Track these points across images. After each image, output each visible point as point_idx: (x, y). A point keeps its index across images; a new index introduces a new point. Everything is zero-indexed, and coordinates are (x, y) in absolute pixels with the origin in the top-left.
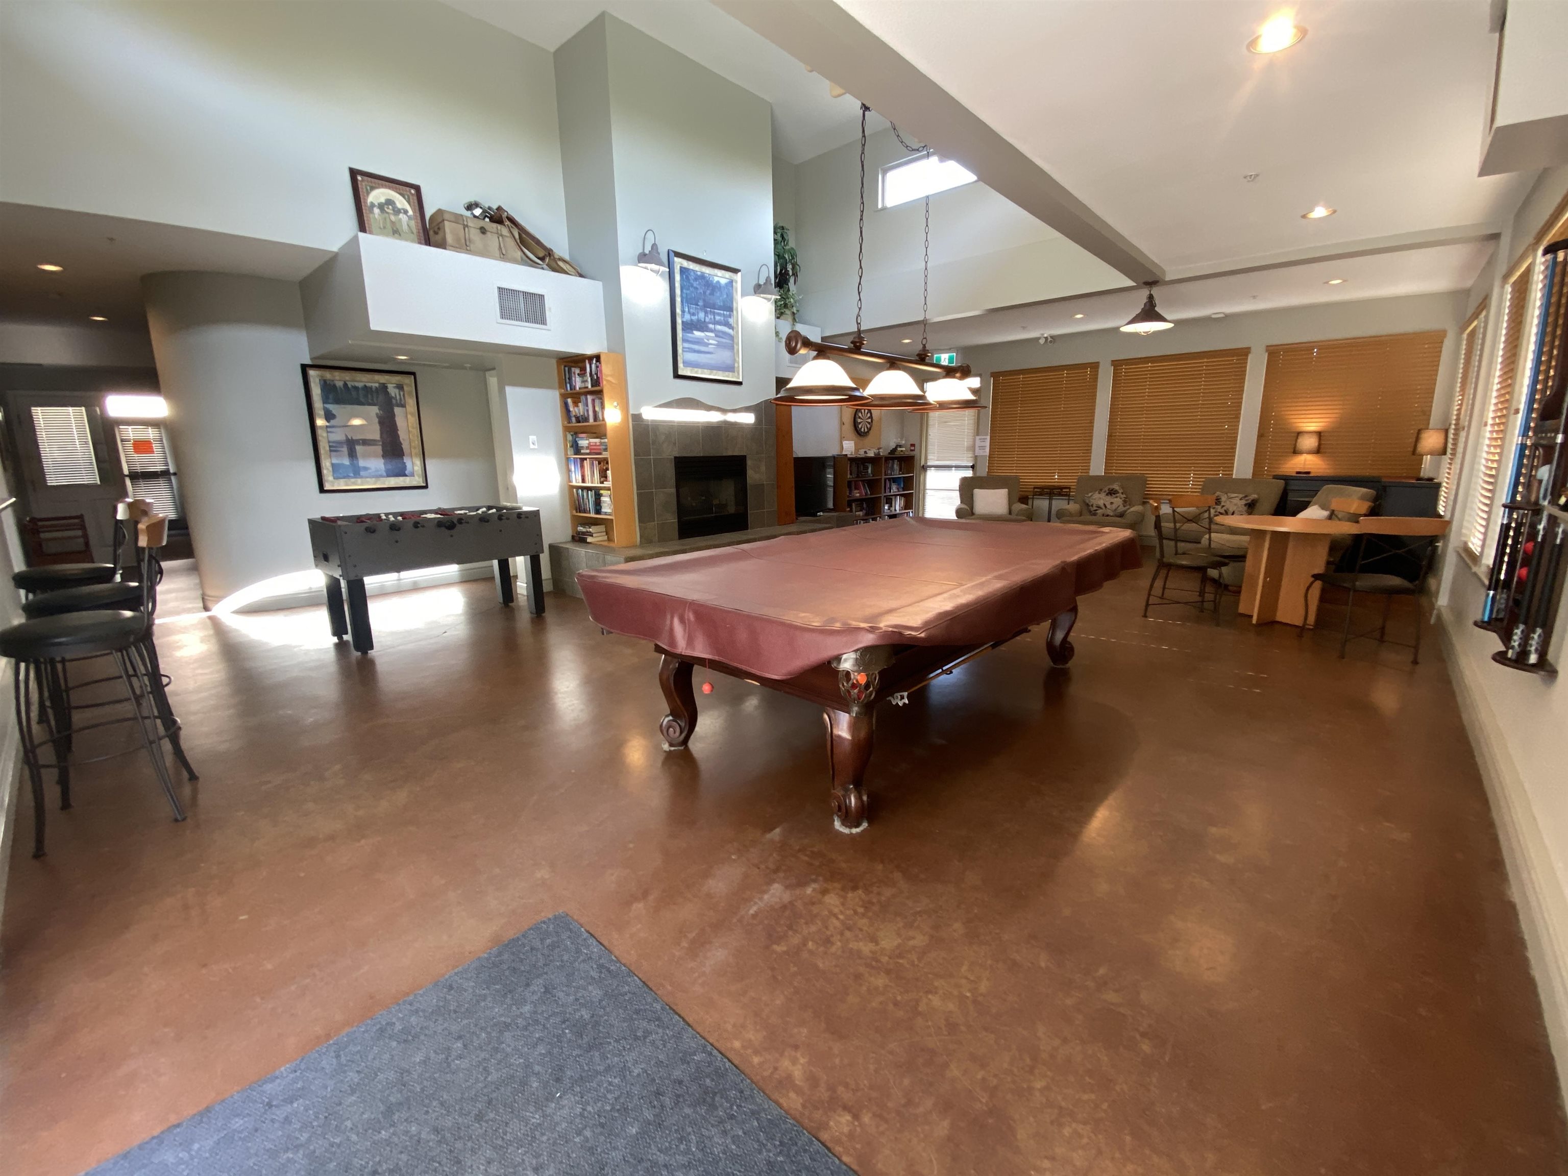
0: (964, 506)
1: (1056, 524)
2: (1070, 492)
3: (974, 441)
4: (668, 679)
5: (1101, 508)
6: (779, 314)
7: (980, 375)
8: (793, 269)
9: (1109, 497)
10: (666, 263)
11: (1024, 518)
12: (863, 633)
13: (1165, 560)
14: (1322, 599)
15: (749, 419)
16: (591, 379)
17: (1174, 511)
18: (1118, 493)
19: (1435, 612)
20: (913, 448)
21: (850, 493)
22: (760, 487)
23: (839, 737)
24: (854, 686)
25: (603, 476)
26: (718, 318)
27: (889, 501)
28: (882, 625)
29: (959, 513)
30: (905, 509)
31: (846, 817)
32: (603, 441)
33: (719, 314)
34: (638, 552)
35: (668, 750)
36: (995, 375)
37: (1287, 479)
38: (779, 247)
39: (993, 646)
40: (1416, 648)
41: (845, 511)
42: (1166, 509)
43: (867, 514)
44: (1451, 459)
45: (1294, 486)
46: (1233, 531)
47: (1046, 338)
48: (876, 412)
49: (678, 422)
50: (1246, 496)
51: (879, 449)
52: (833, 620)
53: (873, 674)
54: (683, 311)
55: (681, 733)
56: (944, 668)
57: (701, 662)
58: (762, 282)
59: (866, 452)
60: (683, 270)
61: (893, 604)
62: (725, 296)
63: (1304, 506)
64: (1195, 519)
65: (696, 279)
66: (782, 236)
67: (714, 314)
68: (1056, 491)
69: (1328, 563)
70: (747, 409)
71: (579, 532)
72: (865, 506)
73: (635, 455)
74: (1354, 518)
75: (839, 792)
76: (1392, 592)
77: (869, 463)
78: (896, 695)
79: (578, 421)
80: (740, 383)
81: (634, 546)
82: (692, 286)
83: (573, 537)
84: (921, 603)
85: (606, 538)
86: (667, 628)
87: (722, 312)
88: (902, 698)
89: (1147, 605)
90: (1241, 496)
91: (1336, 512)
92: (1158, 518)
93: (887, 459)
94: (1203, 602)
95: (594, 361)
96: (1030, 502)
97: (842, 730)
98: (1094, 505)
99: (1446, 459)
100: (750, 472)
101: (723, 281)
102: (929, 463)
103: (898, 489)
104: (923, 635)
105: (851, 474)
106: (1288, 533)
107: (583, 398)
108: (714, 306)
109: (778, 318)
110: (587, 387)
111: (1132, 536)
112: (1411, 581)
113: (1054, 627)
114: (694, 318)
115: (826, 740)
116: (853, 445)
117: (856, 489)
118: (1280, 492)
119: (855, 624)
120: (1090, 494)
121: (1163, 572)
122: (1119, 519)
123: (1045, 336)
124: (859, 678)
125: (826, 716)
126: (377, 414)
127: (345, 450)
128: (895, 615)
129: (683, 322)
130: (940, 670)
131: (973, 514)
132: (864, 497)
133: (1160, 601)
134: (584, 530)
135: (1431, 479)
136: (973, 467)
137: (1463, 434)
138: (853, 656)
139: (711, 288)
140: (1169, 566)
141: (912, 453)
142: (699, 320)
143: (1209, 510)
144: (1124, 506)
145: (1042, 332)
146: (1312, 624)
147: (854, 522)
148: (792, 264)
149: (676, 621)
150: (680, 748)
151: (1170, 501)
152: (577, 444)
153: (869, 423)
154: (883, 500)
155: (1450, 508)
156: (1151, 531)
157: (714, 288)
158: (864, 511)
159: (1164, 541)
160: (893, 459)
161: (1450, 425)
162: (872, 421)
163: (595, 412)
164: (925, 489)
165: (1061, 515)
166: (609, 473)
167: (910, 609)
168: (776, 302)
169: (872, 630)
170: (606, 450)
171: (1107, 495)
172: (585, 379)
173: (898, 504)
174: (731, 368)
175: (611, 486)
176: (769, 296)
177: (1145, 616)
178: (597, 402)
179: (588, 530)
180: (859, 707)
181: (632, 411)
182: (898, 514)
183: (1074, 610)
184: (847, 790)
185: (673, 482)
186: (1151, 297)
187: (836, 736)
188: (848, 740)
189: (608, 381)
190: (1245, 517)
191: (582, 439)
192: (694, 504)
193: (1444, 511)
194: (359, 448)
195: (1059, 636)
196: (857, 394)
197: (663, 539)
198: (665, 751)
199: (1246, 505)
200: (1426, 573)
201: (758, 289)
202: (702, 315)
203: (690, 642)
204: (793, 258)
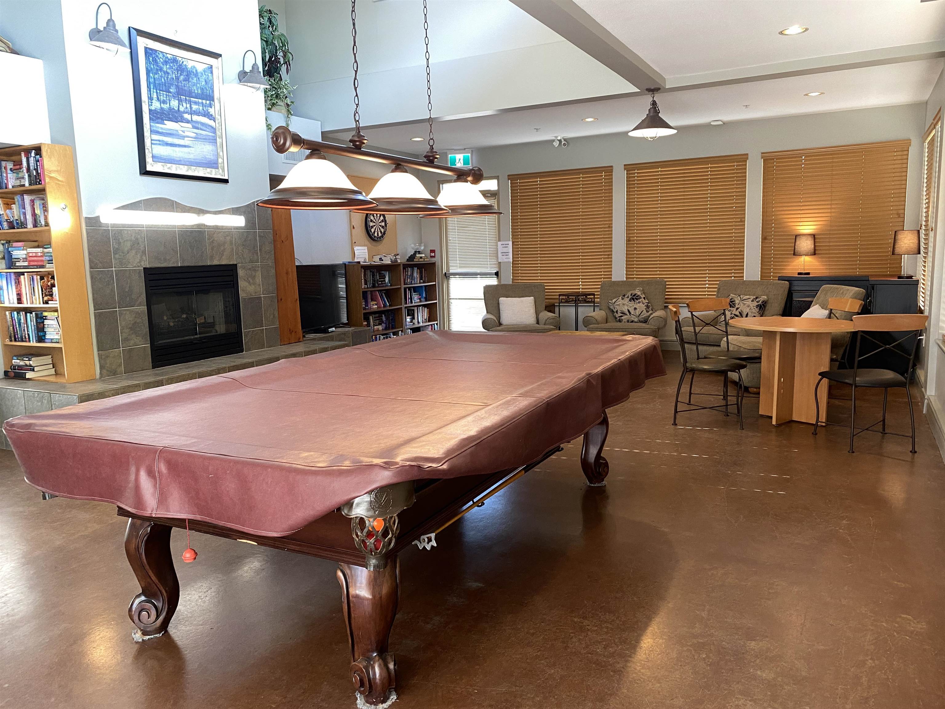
0: (490, 316)
1: (584, 333)
2: (594, 298)
3: (497, 246)
4: (138, 548)
5: (626, 314)
6: (271, 106)
7: (497, 178)
8: (285, 56)
9: (633, 302)
10: (127, 42)
11: (554, 327)
12: (377, 470)
13: (688, 365)
14: (831, 395)
15: (239, 221)
16: (29, 176)
17: (692, 315)
18: (640, 298)
19: (926, 401)
20: (433, 254)
21: (367, 305)
22: (255, 301)
23: (357, 597)
24: (370, 535)
25: (48, 292)
26: (195, 107)
27: (411, 313)
28: (398, 459)
29: (485, 323)
30: (429, 321)
31: (370, 692)
32: (46, 250)
33: (196, 103)
34: (98, 387)
35: (140, 640)
36: (512, 177)
37: (790, 280)
38: (267, 31)
39: (526, 470)
40: (913, 437)
41: (361, 325)
42: (685, 313)
43: (386, 329)
44: (925, 257)
45: (797, 287)
46: (748, 333)
47: (560, 141)
48: (389, 217)
49: (148, 226)
50: (757, 298)
51: (395, 255)
52: (342, 458)
53: (391, 518)
54: (150, 98)
55: (158, 617)
56: (475, 500)
57: (181, 523)
58: (248, 69)
59: (381, 259)
60: (148, 51)
61: (413, 433)
62: (203, 83)
63: (807, 306)
64: (714, 322)
65: (166, 62)
66: (270, 20)
67: (190, 102)
68: (581, 298)
69: (832, 360)
70: (236, 211)
71: (15, 366)
72: (384, 318)
73: (91, 267)
74: (849, 316)
75: (360, 664)
76: (887, 385)
77: (386, 270)
78: (422, 537)
79: (11, 226)
80: (226, 181)
81: (92, 380)
82: (161, 69)
83: (6, 373)
84: (443, 430)
85: (53, 371)
86: (131, 485)
87: (200, 101)
88: (430, 540)
89: (676, 412)
90: (752, 297)
91: (833, 311)
92: (678, 322)
93: (405, 266)
94: (727, 405)
95: (33, 154)
96: (557, 309)
97: (360, 587)
98: (619, 312)
99: (921, 257)
100: (242, 284)
101: (200, 68)
102: (451, 271)
103: (420, 299)
104: (445, 467)
105: (366, 284)
106: (795, 333)
107: (17, 198)
108: (190, 94)
109: (269, 109)
110: (24, 185)
111: (654, 343)
112: (902, 374)
113: (587, 442)
114: (165, 106)
115: (342, 602)
116: (366, 251)
117: (372, 300)
118: (786, 292)
119: (366, 460)
120: (614, 301)
121: (688, 376)
122: (644, 325)
123: (559, 138)
124: (375, 523)
125: (340, 574)
128: (414, 445)
129: (150, 110)
130: (471, 503)
131: (500, 324)
132: (383, 309)
133: (686, 407)
134: (22, 363)
135: (911, 277)
136: (497, 274)
137: (932, 234)
138: (367, 498)
139: (185, 73)
140: (693, 371)
141: (433, 260)
142: (171, 109)
143: (724, 314)
144: (648, 312)
145: (556, 135)
146: (824, 421)
147: (373, 338)
148: (283, 51)
149: (143, 475)
150: (157, 635)
151: (688, 305)
152: (10, 255)
153: (383, 227)
154: (405, 312)
155: (927, 303)
156: (672, 336)
157: (189, 74)
158: (384, 325)
159: (686, 346)
160: (412, 266)
161: (921, 226)
162: (386, 225)
163: (34, 215)
164: (449, 299)
165: (588, 323)
166: (55, 290)
167: (431, 437)
168: (265, 92)
169: (387, 466)
170: (50, 261)
171: (630, 300)
172: (20, 175)
173: (421, 316)
174: (214, 165)
175: (58, 306)
176: (257, 85)
177: (675, 424)
178: (38, 203)
179: (27, 363)
180: (376, 559)
181: (85, 214)
182: (422, 327)
183: (605, 422)
184: (369, 659)
185: (143, 298)
186: (654, 103)
187: (353, 597)
188: (368, 599)
189: (51, 178)
190: (758, 318)
191: (18, 248)
192: (172, 324)
193: (924, 306)
195: (593, 451)
196: (360, 197)
197: (130, 370)
198: (137, 643)
199: (757, 306)
200: (914, 365)
201: (243, 76)
202: (174, 103)
203: (162, 500)
204: (284, 45)
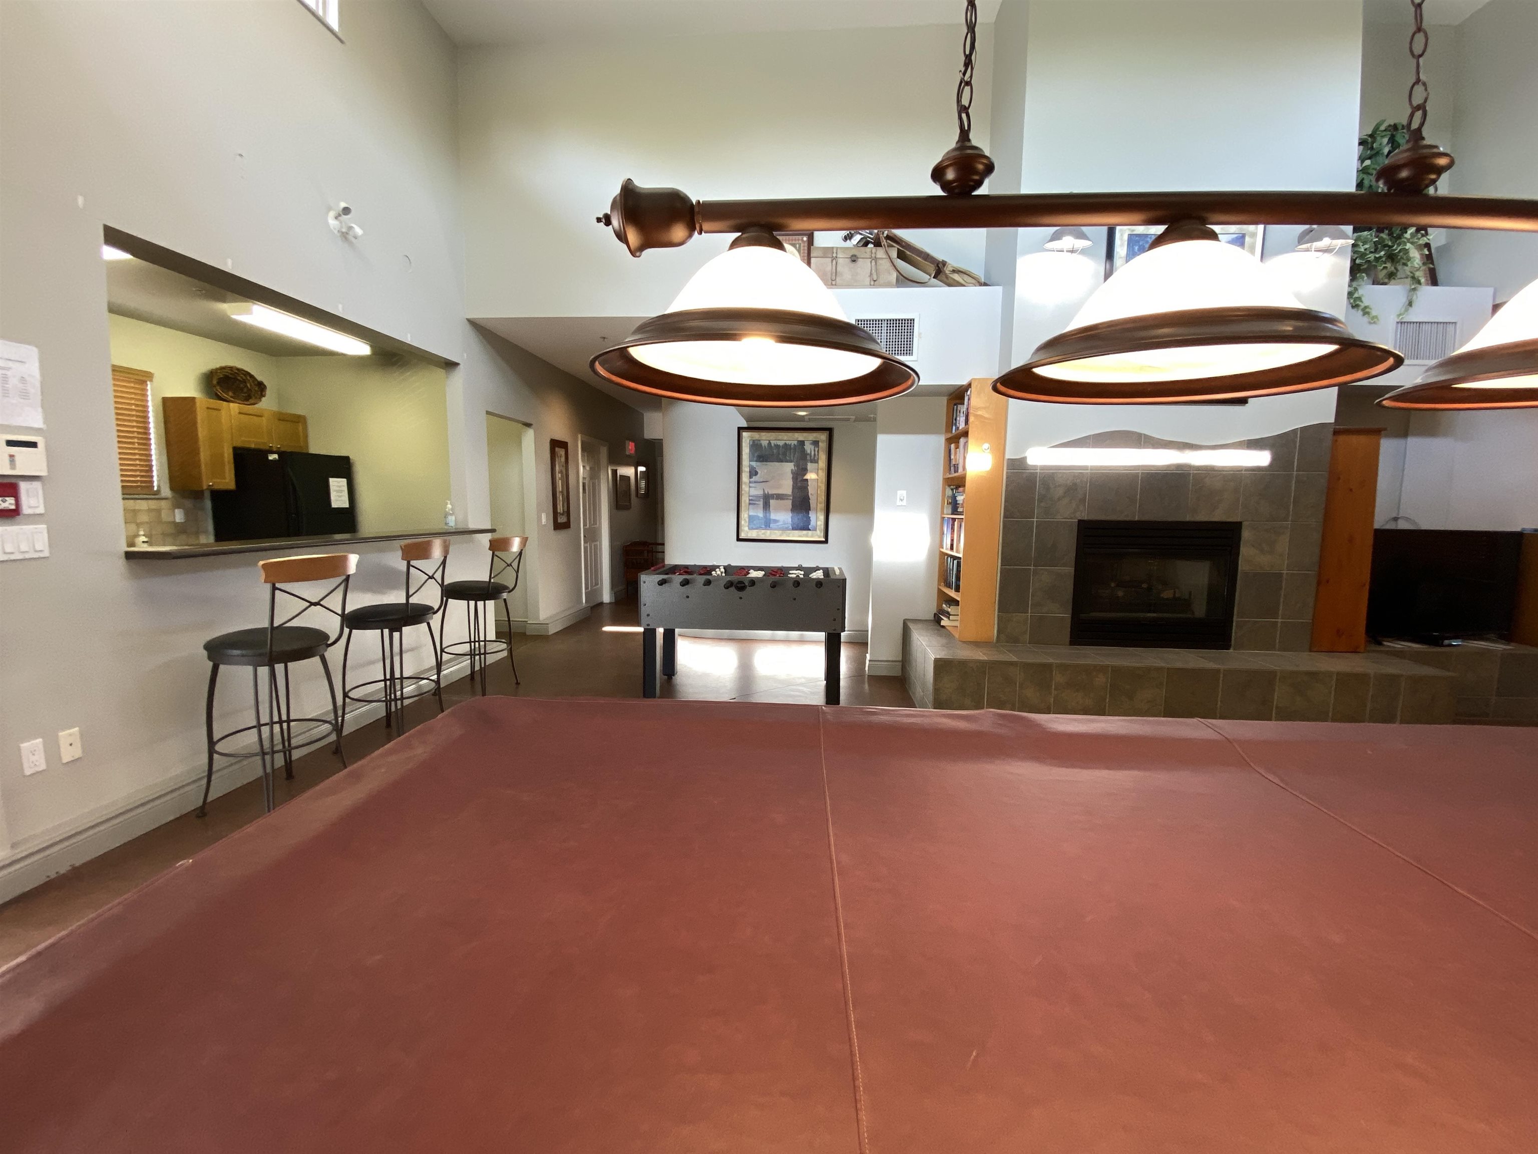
16: (965, 416)
22: (1270, 578)
49: (1093, 468)
73: (1005, 516)
81: (987, 643)
83: (935, 616)
100: (1247, 551)
110: (962, 428)
126: (792, 470)
127: (761, 503)
152: (956, 500)
179: (948, 610)
181: (1011, 455)
185: (1071, 556)
189: (978, 417)
191: (960, 493)
194: (772, 502)
197: (1038, 641)
